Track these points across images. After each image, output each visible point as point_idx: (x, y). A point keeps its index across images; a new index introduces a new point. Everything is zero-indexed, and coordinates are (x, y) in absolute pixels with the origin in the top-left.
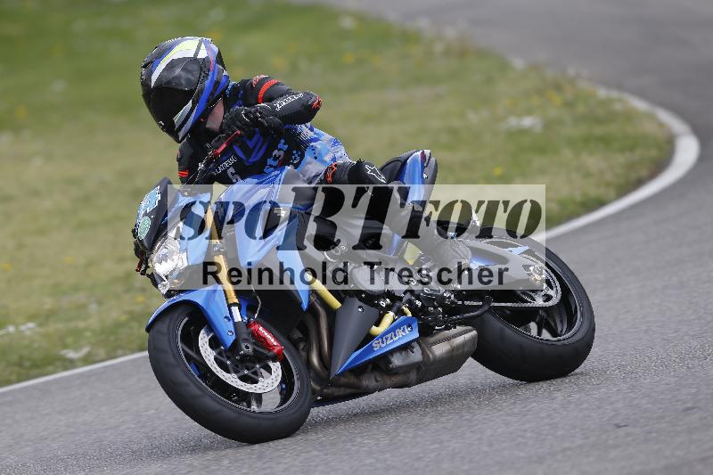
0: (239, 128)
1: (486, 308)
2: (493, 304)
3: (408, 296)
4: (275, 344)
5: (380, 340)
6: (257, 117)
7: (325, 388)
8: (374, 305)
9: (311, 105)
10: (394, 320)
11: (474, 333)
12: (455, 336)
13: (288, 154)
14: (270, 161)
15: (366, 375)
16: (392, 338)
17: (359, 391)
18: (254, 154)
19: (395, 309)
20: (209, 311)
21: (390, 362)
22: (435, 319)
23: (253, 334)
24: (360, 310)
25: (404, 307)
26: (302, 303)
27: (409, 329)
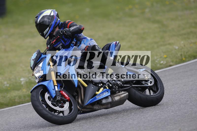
0: (59, 36)
1: (131, 87)
2: (133, 86)
3: (108, 83)
4: (67, 97)
5: (98, 96)
6: (64, 32)
7: (82, 109)
8: (97, 86)
9: (81, 29)
10: (103, 90)
11: (127, 93)
12: (122, 94)
13: (76, 43)
14: (72, 45)
15: (95, 105)
16: (102, 95)
17: (93, 110)
18: (67, 43)
19: (103, 87)
20: (48, 87)
21: (102, 102)
22: (115, 90)
23: (61, 94)
24: (93, 87)
25: (106, 86)
26: (75, 85)
27: (107, 92)
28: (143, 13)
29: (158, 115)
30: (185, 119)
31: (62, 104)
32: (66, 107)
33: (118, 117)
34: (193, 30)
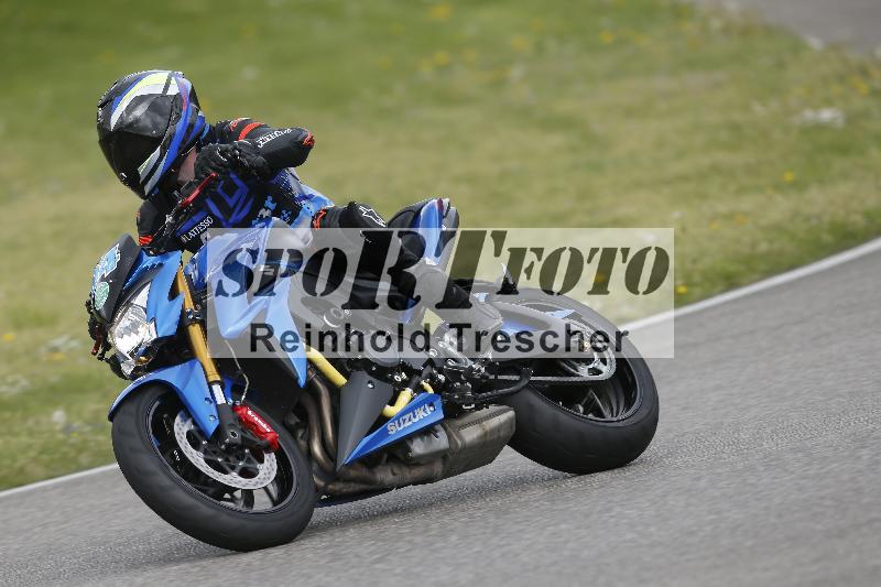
0: (215, 170)
1: (524, 383)
2: (533, 378)
3: (429, 368)
4: (268, 430)
5: (396, 422)
6: (235, 156)
7: (329, 483)
8: (387, 380)
9: (302, 142)
10: (413, 398)
11: (511, 413)
12: (488, 417)
15: (381, 467)
16: (410, 420)
17: (372, 488)
18: (235, 214)
19: (413, 385)
21: (409, 450)
22: (463, 396)
23: (240, 419)
24: (370, 386)
25: (423, 383)
26: (298, 378)
27: (432, 409)
28: (499, 84)
29: (566, 542)
30: (688, 561)
31: (249, 461)
32: (267, 472)
33: (388, 554)
34: (723, 157)
